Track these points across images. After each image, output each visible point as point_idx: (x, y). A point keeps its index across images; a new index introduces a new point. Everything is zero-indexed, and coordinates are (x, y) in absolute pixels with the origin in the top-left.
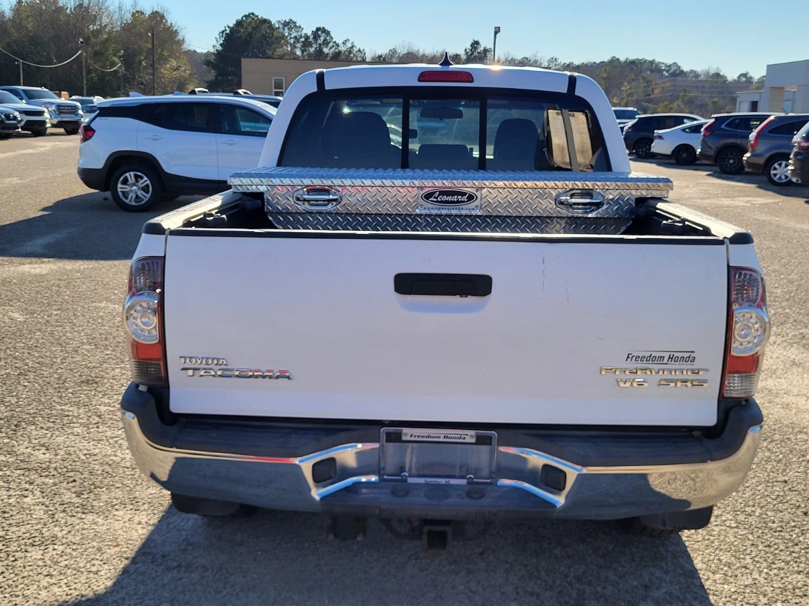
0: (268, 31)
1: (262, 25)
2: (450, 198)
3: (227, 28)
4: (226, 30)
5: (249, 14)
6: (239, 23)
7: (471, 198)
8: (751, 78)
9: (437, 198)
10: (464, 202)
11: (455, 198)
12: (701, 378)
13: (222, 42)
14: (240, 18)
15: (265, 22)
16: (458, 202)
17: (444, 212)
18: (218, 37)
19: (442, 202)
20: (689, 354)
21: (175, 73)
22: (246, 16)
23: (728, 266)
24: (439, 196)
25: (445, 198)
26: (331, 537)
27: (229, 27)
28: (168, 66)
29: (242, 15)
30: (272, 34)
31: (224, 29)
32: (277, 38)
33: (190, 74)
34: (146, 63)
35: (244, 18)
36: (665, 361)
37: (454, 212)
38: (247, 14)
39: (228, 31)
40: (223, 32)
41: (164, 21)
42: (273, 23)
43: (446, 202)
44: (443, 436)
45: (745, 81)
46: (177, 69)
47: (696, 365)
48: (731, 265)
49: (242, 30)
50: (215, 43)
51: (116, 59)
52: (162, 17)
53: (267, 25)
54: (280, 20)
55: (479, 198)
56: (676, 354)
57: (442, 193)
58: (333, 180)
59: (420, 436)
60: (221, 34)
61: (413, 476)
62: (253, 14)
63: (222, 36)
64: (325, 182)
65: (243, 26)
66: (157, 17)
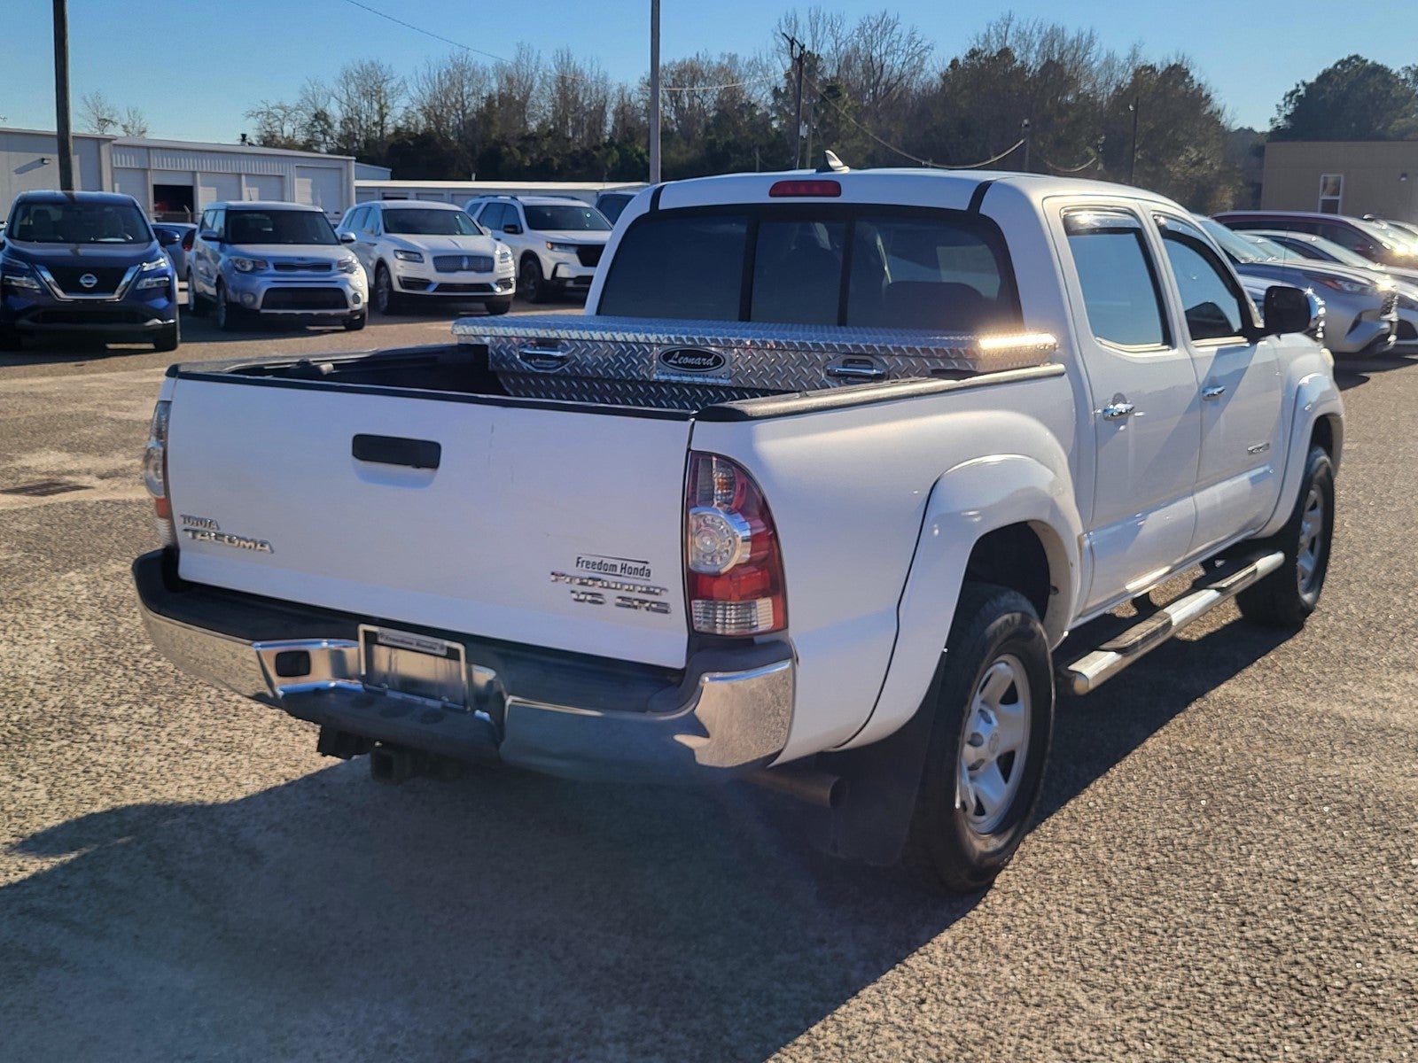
0: (1381, 88)
1: (1369, 77)
2: (691, 361)
3: (1301, 87)
4: (1298, 91)
5: (1350, 58)
6: (1325, 77)
7: (718, 361)
9: (677, 360)
10: (709, 366)
11: (698, 361)
12: (662, 601)
13: (1288, 112)
14: (1331, 66)
15: (1378, 70)
16: (702, 366)
17: (686, 379)
18: (1282, 103)
19: (682, 365)
20: (643, 565)
21: (1193, 170)
22: (1342, 63)
23: (689, 450)
24: (679, 356)
25: (687, 360)
27: (1304, 84)
28: (1182, 158)
29: (1336, 61)
30: (1388, 92)
31: (1294, 88)
32: (1395, 100)
33: (1220, 172)
34: (1142, 155)
35: (1339, 67)
36: (618, 572)
37: (698, 380)
38: (1346, 58)
39: (1302, 91)
40: (1292, 94)
41: (1187, 80)
42: (1394, 72)
43: (688, 366)
44: (415, 642)
46: (1200, 162)
47: (654, 581)
48: (692, 448)
49: (1329, 89)
50: (1275, 114)
51: (1091, 150)
52: (1186, 73)
53: (1378, 77)
54: (1410, 65)
55: (728, 361)
56: (630, 564)
57: (684, 353)
58: (559, 331)
59: (394, 640)
60: (1288, 99)
61: (393, 689)
62: (1356, 57)
63: (1290, 101)
64: (550, 333)
65: (1330, 81)
66: (1177, 73)
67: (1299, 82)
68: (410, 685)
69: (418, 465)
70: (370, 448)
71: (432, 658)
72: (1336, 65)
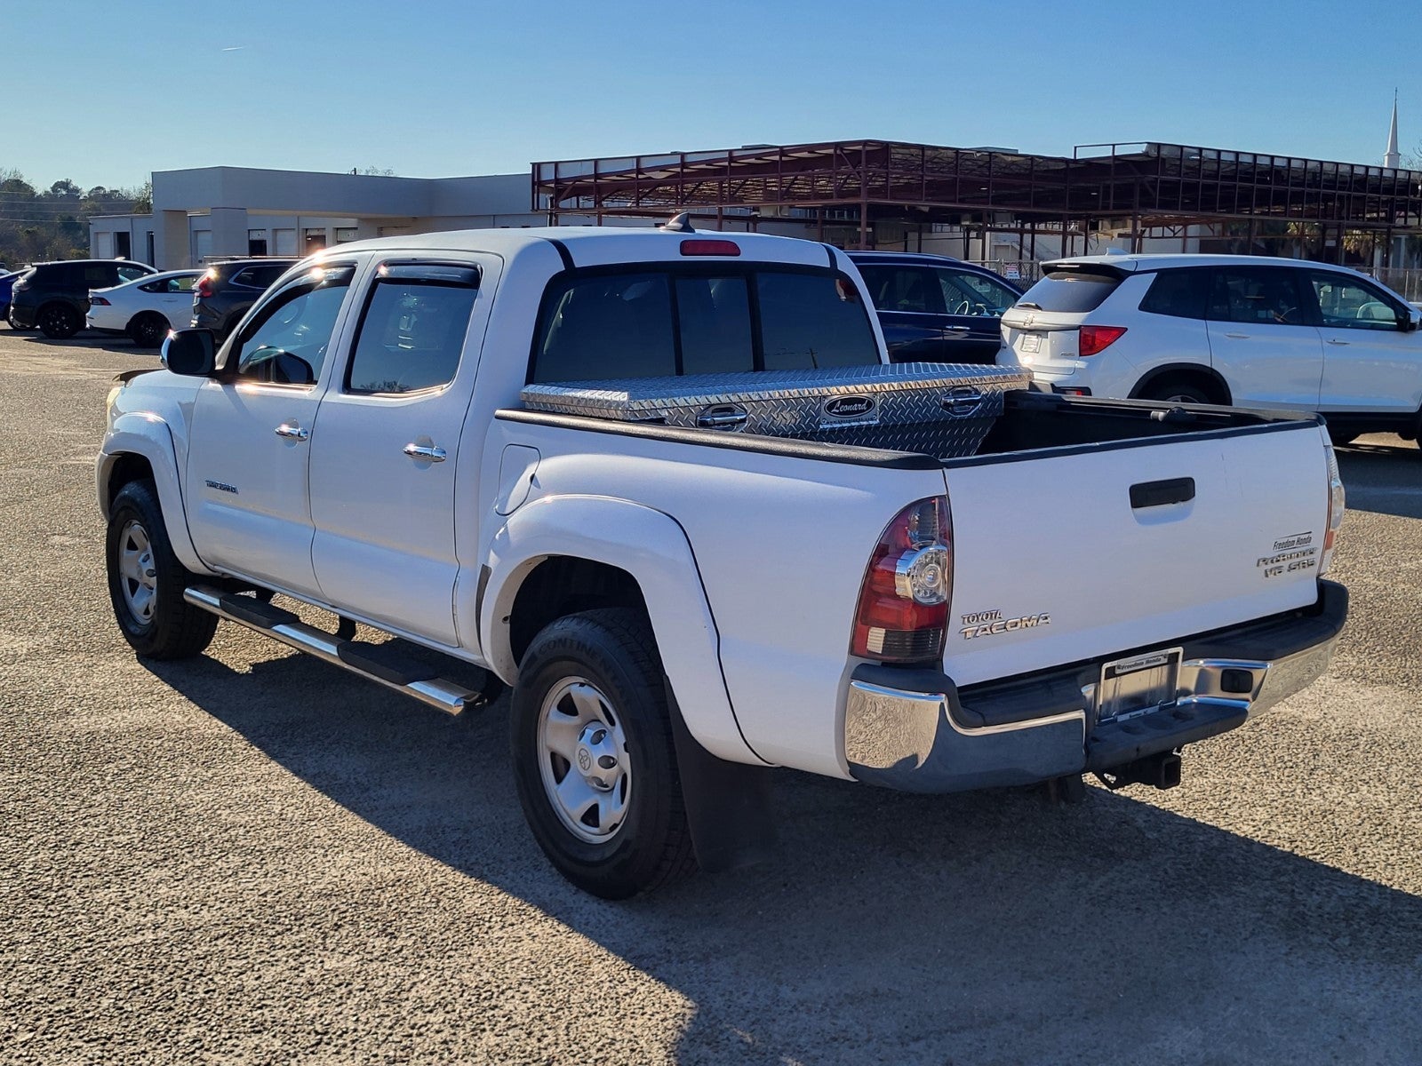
2: (850, 408)
7: (869, 405)
8: (77, 190)
10: (864, 411)
11: (855, 407)
16: (858, 412)
24: (841, 405)
25: (847, 408)
26: (1063, 805)
43: (847, 413)
44: (1144, 661)
45: (107, 202)
57: (844, 402)
59: (1130, 666)
61: (1121, 713)
68: (1136, 701)
69: (1174, 500)
70: (1143, 495)
71: (1149, 670)
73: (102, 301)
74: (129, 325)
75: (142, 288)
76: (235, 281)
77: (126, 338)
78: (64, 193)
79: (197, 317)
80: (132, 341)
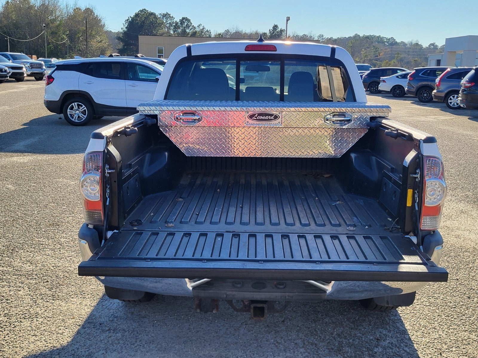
0: (154, 20)
1: (150, 16)
2: (264, 118)
4: (129, 19)
6: (137, 15)
7: (276, 117)
8: (437, 46)
9: (256, 117)
10: (272, 120)
11: (267, 118)
13: (127, 26)
14: (137, 12)
15: (152, 14)
18: (124, 23)
21: (99, 44)
26: (198, 311)
27: (131, 17)
28: (95, 40)
30: (156, 21)
32: (159, 24)
33: (108, 45)
34: (82, 38)
38: (142, 10)
40: (127, 20)
41: (93, 14)
42: (157, 15)
43: (262, 120)
45: (433, 47)
46: (101, 42)
49: (139, 19)
51: (65, 36)
52: (92, 11)
53: (153, 16)
54: (161, 13)
55: (280, 117)
57: (260, 115)
58: (197, 107)
60: (126, 22)
62: (145, 9)
63: (127, 22)
64: (192, 108)
65: (139, 16)
66: (89, 11)
67: (129, 16)
72: (139, 12)
73: (384, 81)
74: (391, 89)
75: (397, 77)
76: (421, 74)
77: (390, 94)
78: (432, 47)
79: (407, 87)
80: (392, 95)
